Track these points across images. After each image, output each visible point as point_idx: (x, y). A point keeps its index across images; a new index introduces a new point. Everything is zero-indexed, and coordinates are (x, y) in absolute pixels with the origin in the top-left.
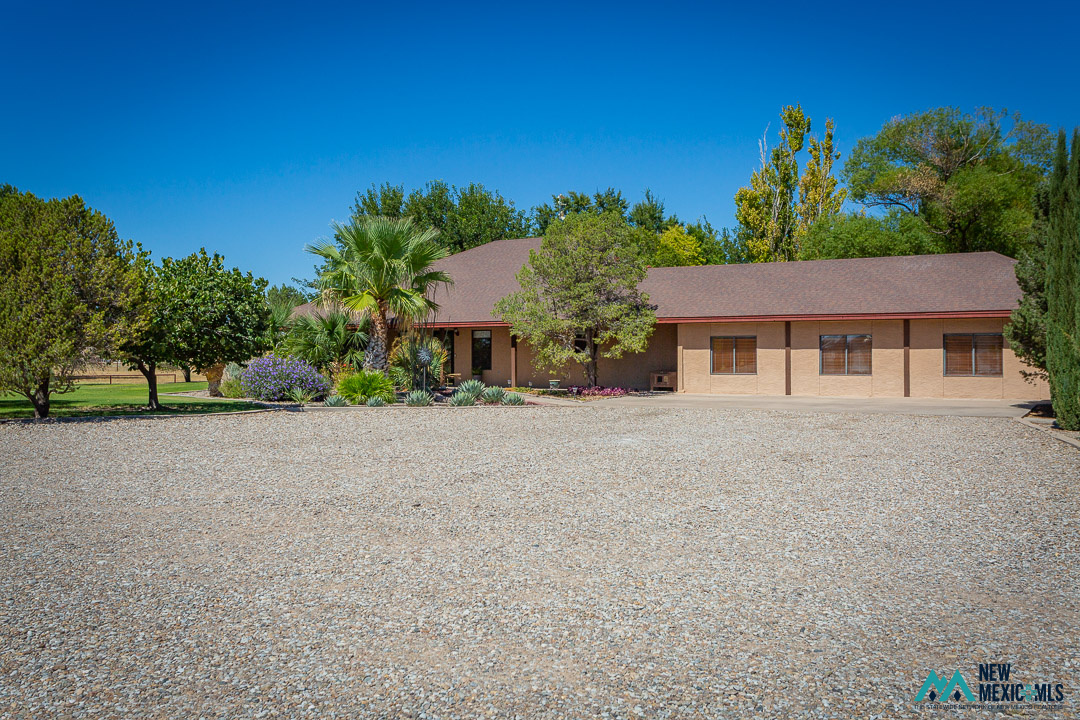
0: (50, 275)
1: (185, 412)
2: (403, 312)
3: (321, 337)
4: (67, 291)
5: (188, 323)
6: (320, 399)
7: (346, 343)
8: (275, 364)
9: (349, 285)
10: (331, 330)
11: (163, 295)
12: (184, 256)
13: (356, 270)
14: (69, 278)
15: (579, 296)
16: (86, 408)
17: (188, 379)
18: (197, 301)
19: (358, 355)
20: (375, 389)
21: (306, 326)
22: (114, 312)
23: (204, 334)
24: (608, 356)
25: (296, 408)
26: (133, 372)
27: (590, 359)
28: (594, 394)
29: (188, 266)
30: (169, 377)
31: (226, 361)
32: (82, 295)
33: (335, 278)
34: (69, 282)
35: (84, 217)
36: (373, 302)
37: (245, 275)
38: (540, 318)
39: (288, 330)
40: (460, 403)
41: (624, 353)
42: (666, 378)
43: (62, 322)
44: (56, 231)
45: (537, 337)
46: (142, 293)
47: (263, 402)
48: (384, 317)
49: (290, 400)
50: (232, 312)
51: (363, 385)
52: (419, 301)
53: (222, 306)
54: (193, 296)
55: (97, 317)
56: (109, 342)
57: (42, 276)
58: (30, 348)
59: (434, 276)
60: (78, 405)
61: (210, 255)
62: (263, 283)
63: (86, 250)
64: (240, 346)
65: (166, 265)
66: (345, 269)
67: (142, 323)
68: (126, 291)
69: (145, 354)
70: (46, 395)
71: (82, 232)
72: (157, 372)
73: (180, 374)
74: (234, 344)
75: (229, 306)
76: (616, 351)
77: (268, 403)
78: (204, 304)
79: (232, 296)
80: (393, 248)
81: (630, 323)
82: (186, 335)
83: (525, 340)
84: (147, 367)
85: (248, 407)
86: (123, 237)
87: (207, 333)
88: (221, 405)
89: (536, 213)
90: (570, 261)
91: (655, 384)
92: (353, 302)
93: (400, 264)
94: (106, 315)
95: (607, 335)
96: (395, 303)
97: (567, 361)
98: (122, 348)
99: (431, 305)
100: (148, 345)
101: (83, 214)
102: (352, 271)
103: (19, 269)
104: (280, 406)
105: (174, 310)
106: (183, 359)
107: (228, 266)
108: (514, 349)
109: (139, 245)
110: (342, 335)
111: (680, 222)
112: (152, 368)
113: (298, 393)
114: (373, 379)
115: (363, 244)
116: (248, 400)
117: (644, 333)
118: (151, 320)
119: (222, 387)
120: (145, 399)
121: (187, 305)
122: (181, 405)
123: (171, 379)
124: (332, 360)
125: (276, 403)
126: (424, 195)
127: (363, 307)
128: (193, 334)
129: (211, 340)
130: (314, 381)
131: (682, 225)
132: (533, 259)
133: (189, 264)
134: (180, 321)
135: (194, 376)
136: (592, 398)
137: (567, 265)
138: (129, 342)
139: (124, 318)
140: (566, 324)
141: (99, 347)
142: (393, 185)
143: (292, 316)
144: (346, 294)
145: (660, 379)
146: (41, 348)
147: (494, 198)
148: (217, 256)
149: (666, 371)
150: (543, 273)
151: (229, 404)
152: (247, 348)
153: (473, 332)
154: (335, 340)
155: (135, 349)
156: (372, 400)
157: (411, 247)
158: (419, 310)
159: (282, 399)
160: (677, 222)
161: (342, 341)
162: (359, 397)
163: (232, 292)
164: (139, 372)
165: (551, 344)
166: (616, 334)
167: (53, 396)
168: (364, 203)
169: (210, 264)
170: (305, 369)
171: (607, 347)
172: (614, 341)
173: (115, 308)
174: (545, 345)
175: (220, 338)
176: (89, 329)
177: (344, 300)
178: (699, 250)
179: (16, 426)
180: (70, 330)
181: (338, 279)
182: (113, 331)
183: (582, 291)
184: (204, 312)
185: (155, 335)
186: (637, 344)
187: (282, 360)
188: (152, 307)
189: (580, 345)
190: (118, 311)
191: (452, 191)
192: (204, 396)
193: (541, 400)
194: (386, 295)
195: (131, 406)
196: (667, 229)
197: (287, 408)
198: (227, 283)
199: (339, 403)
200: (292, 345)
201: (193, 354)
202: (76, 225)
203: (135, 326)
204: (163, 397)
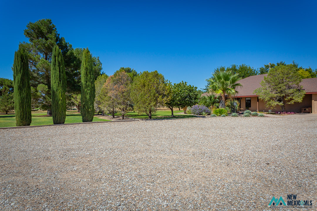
0: (151, 88)
1: (179, 118)
2: (229, 94)
3: (208, 100)
4: (154, 91)
5: (180, 97)
6: (209, 115)
7: (214, 102)
8: (198, 107)
9: (216, 88)
10: (210, 99)
11: (174, 91)
12: (179, 83)
13: (217, 84)
14: (155, 88)
15: (280, 88)
16: (159, 116)
17: (180, 110)
18: (182, 92)
19: (217, 104)
20: (223, 112)
21: (205, 98)
22: (164, 96)
23: (183, 100)
24: (290, 103)
25: (204, 117)
26: (168, 109)
27: (283, 104)
28: (284, 114)
29: (179, 85)
30: (175, 109)
31: (188, 106)
32: (157, 92)
33: (212, 86)
34: (155, 89)
35: (158, 75)
36: (222, 91)
37: (192, 86)
38: (268, 94)
39: (200, 99)
40: (246, 116)
41: (295, 102)
42: (307, 109)
43: (153, 98)
44: (152, 78)
45: (267, 99)
46: (170, 91)
47: (196, 115)
48: (224, 95)
49: (202, 115)
50: (189, 95)
51: (220, 111)
52: (233, 91)
53: (187, 93)
54: (181, 92)
55: (160, 97)
56: (163, 102)
57: (149, 88)
58: (147, 104)
59: (237, 85)
60: (158, 116)
61: (184, 82)
62: (196, 88)
63: (158, 82)
64: (191, 103)
65: (175, 85)
66: (215, 84)
67: (170, 98)
68: (166, 91)
69: (171, 105)
70: (151, 113)
71: (157, 78)
72: (173, 108)
73: (178, 109)
74: (190, 102)
75: (188, 93)
76: (292, 102)
77: (197, 115)
78: (183, 93)
79: (189, 91)
80: (226, 78)
81: (297, 94)
82: (179, 100)
83: (263, 100)
84: (171, 108)
85: (192, 116)
86: (166, 79)
87: (184, 100)
88: (187, 116)
89: (259, 69)
90: (277, 78)
91: (303, 111)
92: (217, 92)
93: (229, 82)
94: (162, 96)
95: (289, 98)
96: (227, 92)
97: (277, 105)
98: (165, 104)
99: (236, 92)
100: (171, 103)
101: (157, 74)
102: (216, 85)
103: (145, 87)
104: (200, 116)
105: (177, 95)
106: (178, 106)
107: (188, 84)
108: (258, 102)
109: (169, 81)
110: (213, 100)
111: (303, 68)
112: (172, 108)
113: (204, 113)
114: (222, 110)
115: (219, 78)
116: (192, 115)
117: (302, 97)
118: (172, 97)
119: (187, 112)
120: (171, 114)
121: (179, 94)
122: (178, 116)
123: (176, 110)
124: (211, 106)
125: (199, 115)
126: (230, 68)
127: (219, 92)
128: (180, 100)
129: (185, 101)
130: (207, 110)
131: (304, 69)
132: (265, 79)
133: (180, 84)
134: (178, 97)
135: (181, 109)
136: (284, 115)
137: (276, 79)
138: (167, 102)
139: (166, 97)
140: (275, 95)
141: (161, 104)
142: (223, 66)
143: (201, 96)
144: (215, 90)
145: (305, 110)
146: (149, 104)
147: (248, 67)
148: (185, 82)
149: (307, 107)
150: (269, 82)
151: (188, 116)
152: (193, 103)
153: (246, 98)
154: (211, 101)
155: (169, 104)
156: (222, 115)
157: (231, 78)
158: (233, 93)
159: (200, 115)
160: (302, 68)
161: (213, 101)
162: (219, 114)
163: (189, 90)
164: (169, 109)
165: (271, 100)
166: (292, 97)
167: (152, 114)
168: (216, 71)
169: (184, 84)
170: (205, 107)
171: (289, 101)
172: (291, 99)
173: (164, 95)
174: (269, 101)
175: (186, 101)
176: (159, 99)
177: (215, 91)
178: (310, 75)
179: (144, 121)
180: (155, 100)
181: (213, 87)
182: (164, 100)
183: (281, 86)
184: (183, 95)
185: (173, 101)
186: (300, 100)
187: (200, 106)
188: (172, 94)
189: (280, 101)
190: (165, 95)
191: (237, 66)
192: (183, 114)
193: (268, 115)
194: (225, 90)
195: (168, 116)
196: (299, 70)
197: (202, 117)
198: (188, 88)
199: (214, 116)
200: (202, 102)
201: (181, 105)
202: (156, 77)
203: (168, 99)
204: (175, 114)
